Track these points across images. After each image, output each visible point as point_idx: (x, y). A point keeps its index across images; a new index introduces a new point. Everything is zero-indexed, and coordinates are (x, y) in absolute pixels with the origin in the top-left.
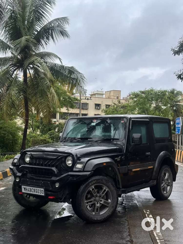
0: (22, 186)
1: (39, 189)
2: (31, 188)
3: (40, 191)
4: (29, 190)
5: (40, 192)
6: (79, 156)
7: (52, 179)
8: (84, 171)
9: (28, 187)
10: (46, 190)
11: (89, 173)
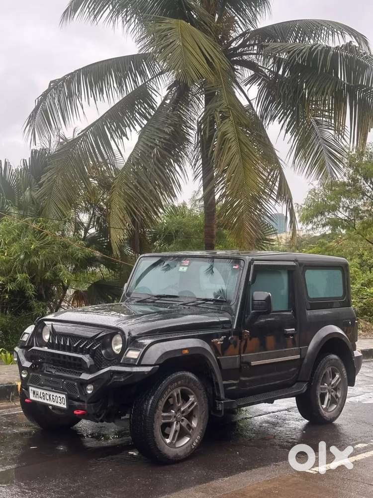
0: (30, 388)
1: (58, 395)
2: (45, 392)
3: (59, 399)
4: (42, 396)
5: (59, 401)
6: (134, 334)
7: (81, 377)
8: (139, 365)
9: (39, 391)
10: (69, 398)
11: (149, 369)
